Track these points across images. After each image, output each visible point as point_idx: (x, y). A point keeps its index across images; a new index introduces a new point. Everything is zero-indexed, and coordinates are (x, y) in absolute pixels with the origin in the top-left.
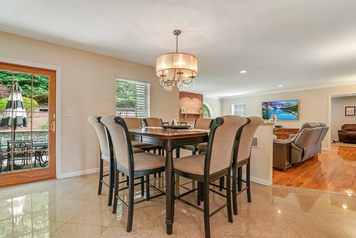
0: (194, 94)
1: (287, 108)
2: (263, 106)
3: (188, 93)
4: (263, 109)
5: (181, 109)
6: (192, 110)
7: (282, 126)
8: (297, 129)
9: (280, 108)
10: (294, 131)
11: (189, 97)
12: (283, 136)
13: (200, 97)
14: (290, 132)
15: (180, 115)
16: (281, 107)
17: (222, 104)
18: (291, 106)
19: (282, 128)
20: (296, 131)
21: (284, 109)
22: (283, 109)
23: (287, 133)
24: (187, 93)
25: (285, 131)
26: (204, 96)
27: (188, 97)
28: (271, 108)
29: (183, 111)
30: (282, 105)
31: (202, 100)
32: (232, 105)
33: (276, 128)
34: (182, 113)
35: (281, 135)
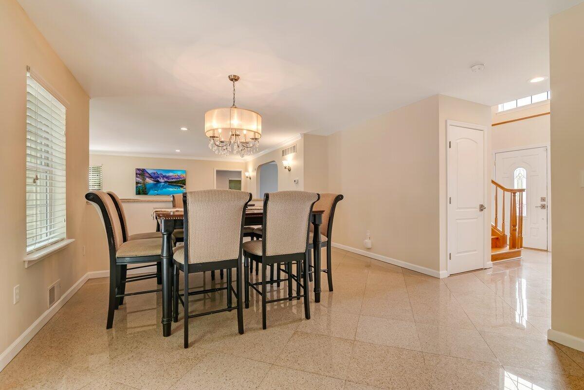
2: (138, 179)
4: (137, 183)
9: (165, 182)
28: (149, 181)
30: (167, 177)
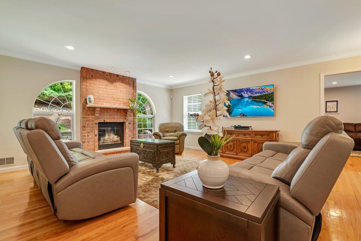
0: (118, 76)
1: (259, 96)
3: (103, 72)
5: (86, 100)
6: (112, 101)
7: (251, 127)
8: (273, 132)
10: (268, 135)
11: (106, 79)
12: (252, 144)
13: (131, 82)
14: (263, 136)
15: (84, 109)
16: (250, 94)
17: (172, 96)
18: (266, 93)
19: (250, 130)
20: (271, 134)
21: (256, 97)
22: (253, 98)
23: (258, 138)
24: (101, 73)
25: (256, 135)
26: (137, 81)
27: (103, 79)
29: (90, 102)
31: (134, 87)
32: (184, 97)
33: (224, 134)
34: (88, 106)
35: (249, 142)
